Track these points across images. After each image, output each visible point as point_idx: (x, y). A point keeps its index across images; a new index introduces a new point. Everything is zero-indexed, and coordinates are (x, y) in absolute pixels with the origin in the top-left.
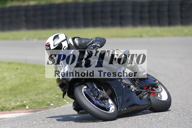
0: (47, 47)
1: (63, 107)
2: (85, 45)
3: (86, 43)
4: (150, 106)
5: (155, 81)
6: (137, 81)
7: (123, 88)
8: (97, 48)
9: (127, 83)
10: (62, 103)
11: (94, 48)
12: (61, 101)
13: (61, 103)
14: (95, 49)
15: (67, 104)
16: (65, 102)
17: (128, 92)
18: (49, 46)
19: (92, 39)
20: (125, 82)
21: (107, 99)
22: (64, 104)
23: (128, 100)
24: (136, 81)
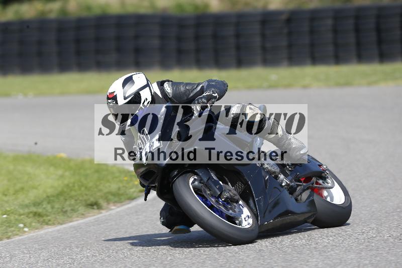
0: (110, 101)
1: (17, 238)
2: (186, 96)
3: (187, 92)
4: (313, 215)
5: (320, 166)
6: (289, 165)
7: (266, 179)
8: (213, 100)
9: (273, 170)
10: (14, 231)
11: (208, 102)
12: (12, 227)
13: (12, 232)
14: (210, 102)
15: (25, 232)
16: (20, 228)
17: (276, 188)
18: (115, 98)
19: (199, 84)
20: (269, 168)
21: (237, 202)
22: (18, 233)
23: (276, 204)
24: (286, 166)
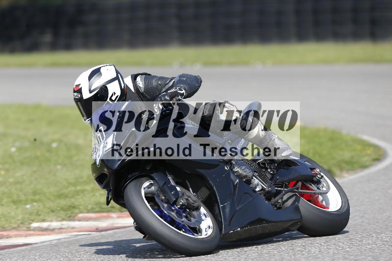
0: (75, 94)
2: (159, 91)
3: (160, 87)
4: (297, 223)
5: (312, 169)
6: (271, 168)
7: (235, 183)
8: (179, 98)
9: (245, 174)
17: (245, 193)
18: (79, 91)
19: (172, 79)
20: (240, 172)
21: (198, 209)
24: (267, 169)
